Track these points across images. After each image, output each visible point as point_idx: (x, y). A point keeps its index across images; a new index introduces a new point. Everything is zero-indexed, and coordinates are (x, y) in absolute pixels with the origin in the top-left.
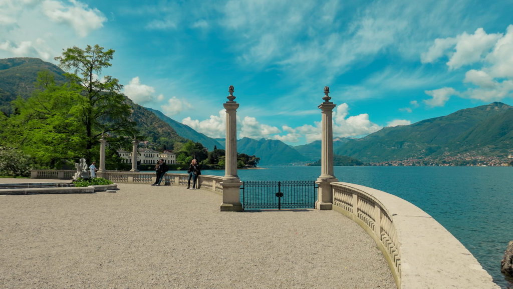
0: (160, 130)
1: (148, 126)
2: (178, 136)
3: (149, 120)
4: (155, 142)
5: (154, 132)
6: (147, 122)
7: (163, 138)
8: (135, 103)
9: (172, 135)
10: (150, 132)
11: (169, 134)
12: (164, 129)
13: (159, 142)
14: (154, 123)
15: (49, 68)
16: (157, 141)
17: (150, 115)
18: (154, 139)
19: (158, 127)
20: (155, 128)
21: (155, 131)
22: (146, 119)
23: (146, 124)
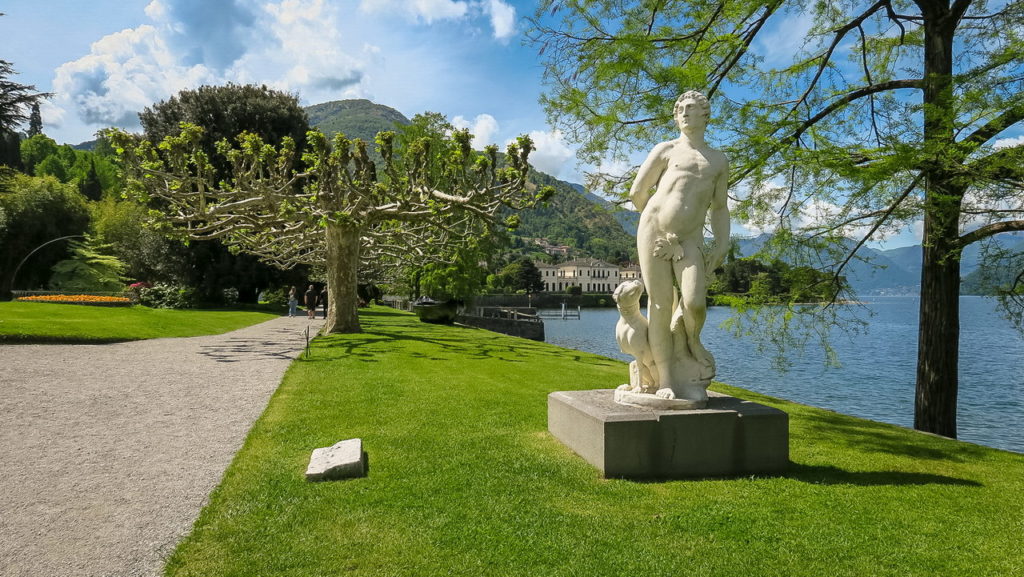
0: (589, 224)
1: (565, 216)
2: (626, 233)
3: (567, 203)
4: (581, 247)
5: (577, 228)
6: (563, 207)
7: (597, 239)
8: (538, 170)
9: (614, 234)
10: (571, 229)
11: (608, 230)
12: (597, 220)
13: (590, 248)
14: (576, 210)
15: (382, 115)
16: (585, 245)
17: (569, 192)
18: (578, 242)
19: (586, 217)
20: (579, 220)
21: (580, 225)
22: (561, 202)
23: (561, 212)
